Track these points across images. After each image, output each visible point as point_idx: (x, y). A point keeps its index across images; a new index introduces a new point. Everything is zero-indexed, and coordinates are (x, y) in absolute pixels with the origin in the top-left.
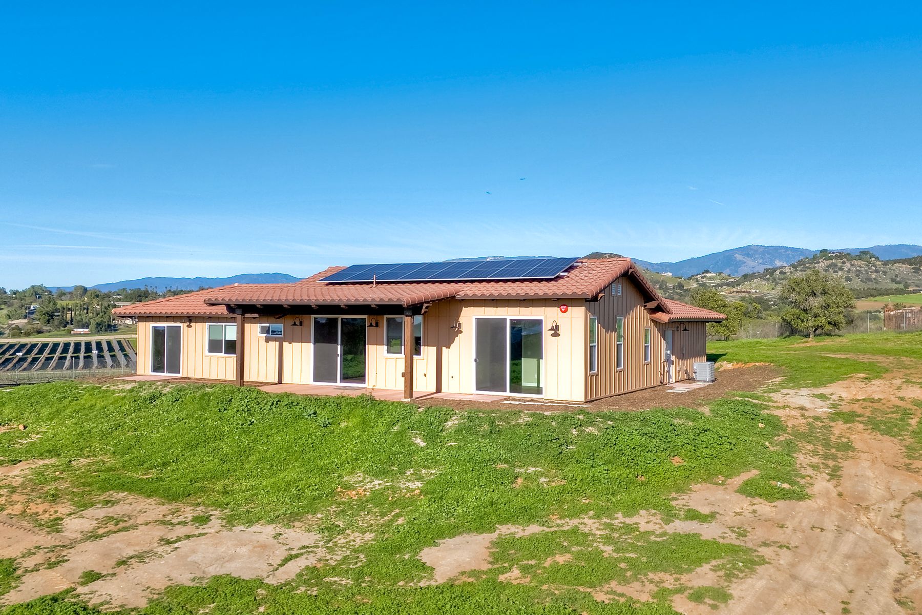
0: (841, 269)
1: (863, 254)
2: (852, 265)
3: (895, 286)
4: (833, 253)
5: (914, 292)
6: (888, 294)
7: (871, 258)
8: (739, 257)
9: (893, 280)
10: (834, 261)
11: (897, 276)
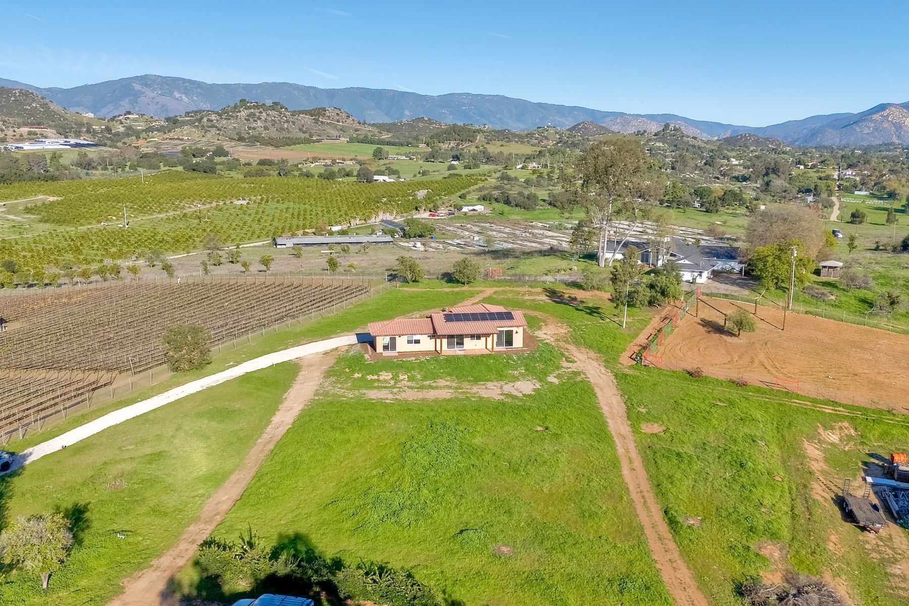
0: (260, 119)
2: (268, 115)
3: (303, 136)
4: (251, 103)
5: (318, 141)
6: (299, 144)
7: (281, 108)
8: (137, 87)
9: (301, 130)
10: (252, 110)
11: (303, 126)
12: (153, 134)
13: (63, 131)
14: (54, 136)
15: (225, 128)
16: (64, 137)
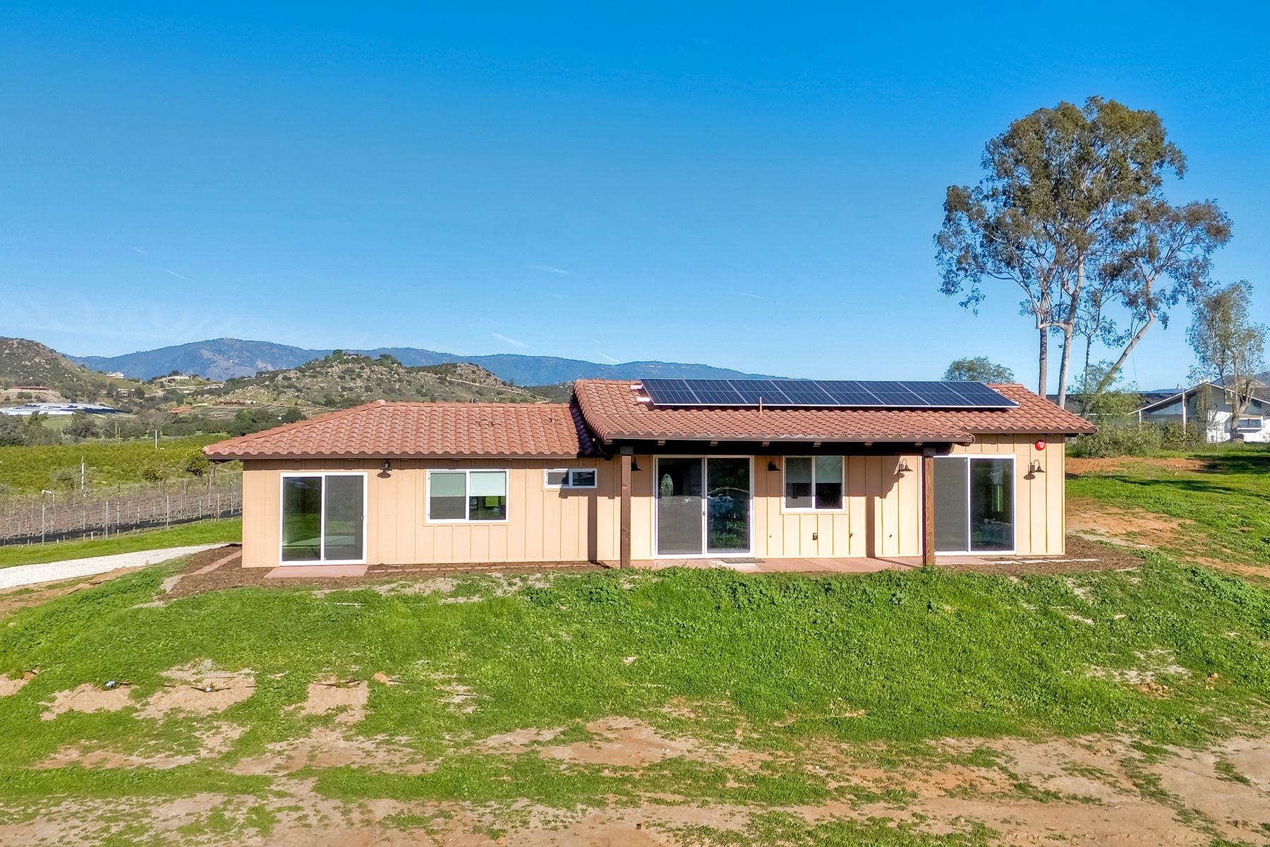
0: (360, 376)
1: (385, 358)
2: (372, 371)
4: (349, 355)
7: (393, 363)
8: (206, 354)
9: (418, 392)
10: (350, 365)
11: (422, 387)
12: (203, 398)
13: (71, 394)
14: (56, 400)
15: (308, 388)
16: (70, 400)
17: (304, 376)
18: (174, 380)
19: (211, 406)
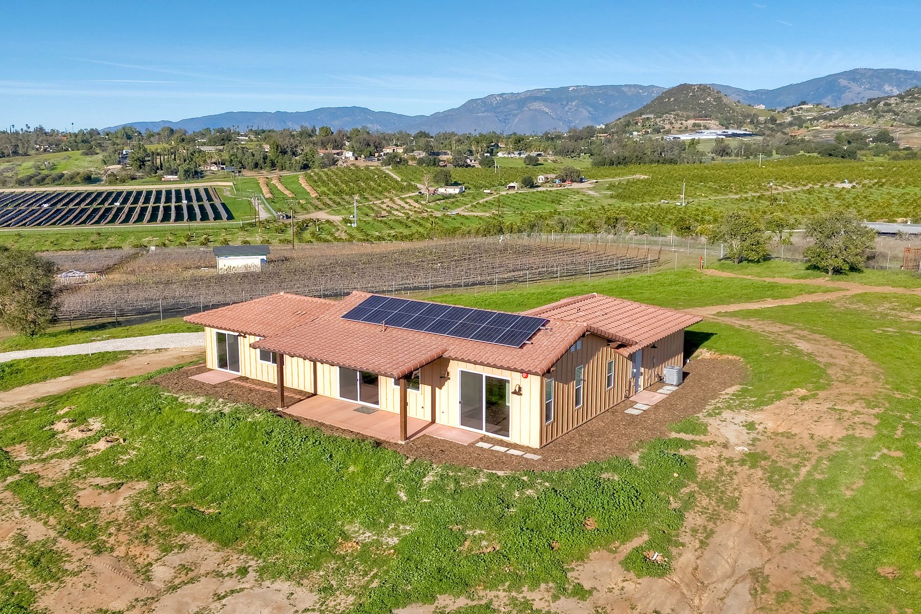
8: (843, 82)
12: (818, 123)
13: (726, 123)
14: (716, 127)
15: (905, 112)
16: (724, 127)
17: (903, 101)
18: (801, 108)
19: (822, 129)
